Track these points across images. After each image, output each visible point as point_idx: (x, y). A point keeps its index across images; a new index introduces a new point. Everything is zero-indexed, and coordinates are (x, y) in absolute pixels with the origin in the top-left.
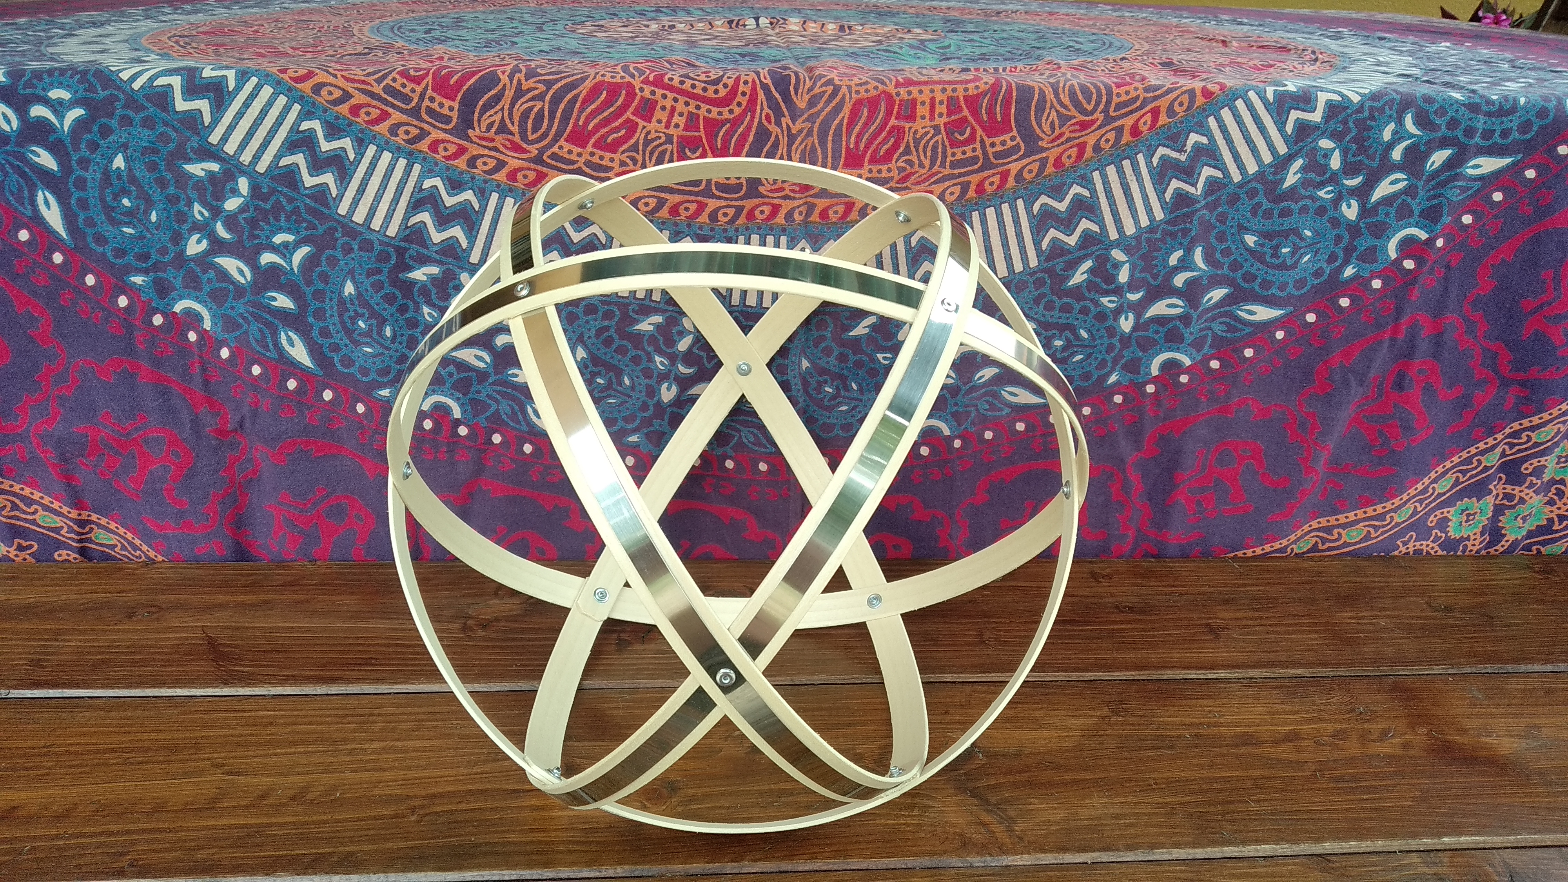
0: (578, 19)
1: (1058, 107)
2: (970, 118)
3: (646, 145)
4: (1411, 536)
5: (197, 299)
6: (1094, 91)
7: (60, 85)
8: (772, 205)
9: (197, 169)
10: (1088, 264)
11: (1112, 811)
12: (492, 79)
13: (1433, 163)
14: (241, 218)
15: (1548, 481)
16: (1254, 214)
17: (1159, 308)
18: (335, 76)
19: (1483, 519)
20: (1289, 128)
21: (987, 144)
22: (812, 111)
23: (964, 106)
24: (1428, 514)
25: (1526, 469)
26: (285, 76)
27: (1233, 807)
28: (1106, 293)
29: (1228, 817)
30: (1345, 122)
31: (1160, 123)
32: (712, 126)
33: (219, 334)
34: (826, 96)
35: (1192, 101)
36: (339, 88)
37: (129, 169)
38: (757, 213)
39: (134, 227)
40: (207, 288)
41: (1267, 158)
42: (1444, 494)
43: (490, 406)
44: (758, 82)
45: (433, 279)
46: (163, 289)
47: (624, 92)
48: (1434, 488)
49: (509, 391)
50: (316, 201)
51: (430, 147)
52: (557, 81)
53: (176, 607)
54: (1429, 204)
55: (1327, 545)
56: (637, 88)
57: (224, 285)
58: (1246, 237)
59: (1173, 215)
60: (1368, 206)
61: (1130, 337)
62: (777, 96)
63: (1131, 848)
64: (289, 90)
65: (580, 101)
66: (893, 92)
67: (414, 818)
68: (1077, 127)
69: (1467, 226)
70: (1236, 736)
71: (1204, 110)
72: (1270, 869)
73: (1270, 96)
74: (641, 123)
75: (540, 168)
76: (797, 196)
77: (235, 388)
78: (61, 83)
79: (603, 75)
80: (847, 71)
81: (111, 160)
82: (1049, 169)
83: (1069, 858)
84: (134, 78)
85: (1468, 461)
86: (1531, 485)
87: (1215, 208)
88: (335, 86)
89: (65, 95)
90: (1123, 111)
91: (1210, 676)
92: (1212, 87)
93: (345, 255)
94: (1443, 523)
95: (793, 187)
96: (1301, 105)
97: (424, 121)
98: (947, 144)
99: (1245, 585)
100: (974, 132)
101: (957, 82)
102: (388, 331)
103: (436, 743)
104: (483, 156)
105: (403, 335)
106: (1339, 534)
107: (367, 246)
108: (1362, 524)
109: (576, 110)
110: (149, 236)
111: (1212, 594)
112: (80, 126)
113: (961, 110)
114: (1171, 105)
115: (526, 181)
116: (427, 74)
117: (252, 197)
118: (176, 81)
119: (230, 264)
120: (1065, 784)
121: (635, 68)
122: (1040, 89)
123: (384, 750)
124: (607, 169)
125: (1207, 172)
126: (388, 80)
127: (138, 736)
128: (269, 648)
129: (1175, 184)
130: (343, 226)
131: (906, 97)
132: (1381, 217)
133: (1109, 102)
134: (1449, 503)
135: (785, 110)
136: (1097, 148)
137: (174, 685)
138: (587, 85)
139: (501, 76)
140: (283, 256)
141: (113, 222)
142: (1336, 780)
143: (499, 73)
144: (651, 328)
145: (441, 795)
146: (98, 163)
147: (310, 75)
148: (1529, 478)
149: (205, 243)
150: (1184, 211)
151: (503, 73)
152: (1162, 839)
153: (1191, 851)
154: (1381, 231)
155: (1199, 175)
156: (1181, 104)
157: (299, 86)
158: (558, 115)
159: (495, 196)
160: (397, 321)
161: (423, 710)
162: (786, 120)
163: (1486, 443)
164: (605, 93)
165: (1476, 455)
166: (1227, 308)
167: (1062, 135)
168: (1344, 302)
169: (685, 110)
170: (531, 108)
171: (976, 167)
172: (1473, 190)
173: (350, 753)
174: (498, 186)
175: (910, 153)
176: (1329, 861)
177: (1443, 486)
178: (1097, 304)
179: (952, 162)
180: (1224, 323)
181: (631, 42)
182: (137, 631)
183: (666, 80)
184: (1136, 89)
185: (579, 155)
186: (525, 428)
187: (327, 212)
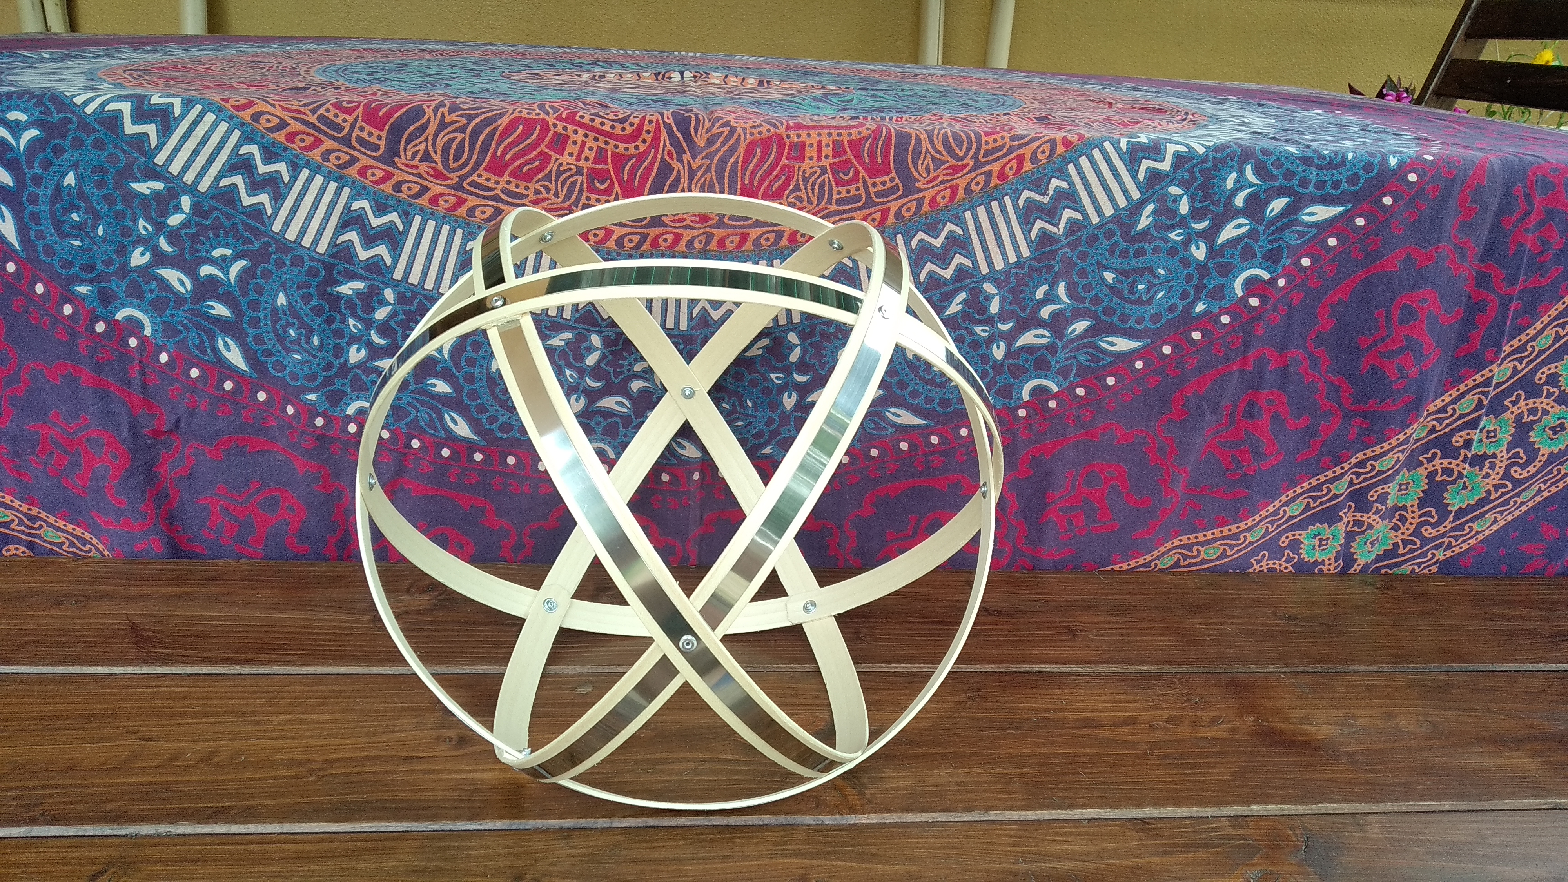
0: (516, 68)
1: (933, 153)
2: (854, 161)
3: (558, 176)
4: (1264, 555)
5: (139, 308)
6: (965, 138)
7: (18, 108)
8: (674, 234)
9: (143, 187)
10: (962, 296)
11: (956, 779)
12: (418, 112)
13: (1272, 210)
14: (182, 233)
15: (1392, 508)
16: (1112, 252)
17: (1028, 338)
18: (273, 106)
19: (1336, 545)
20: (1141, 176)
21: (869, 184)
22: (710, 150)
23: (848, 149)
24: (1279, 535)
25: (1372, 496)
26: (227, 105)
27: (1066, 778)
28: (980, 323)
29: (1061, 786)
30: (1191, 171)
31: (1024, 169)
32: (619, 160)
33: (159, 339)
34: (723, 136)
35: (1053, 149)
36: (277, 116)
37: (79, 185)
38: (661, 241)
39: (81, 240)
40: (149, 297)
41: (1122, 202)
42: (1296, 517)
43: (409, 413)
44: (661, 122)
45: (358, 293)
46: (106, 298)
47: (538, 127)
48: (1285, 511)
49: (428, 399)
50: (253, 219)
51: (359, 173)
52: (477, 115)
53: (102, 597)
54: (1270, 247)
55: (1188, 561)
56: (551, 124)
57: (164, 294)
58: (1105, 273)
59: (1038, 253)
60: (1215, 248)
61: (1002, 365)
62: (679, 135)
63: (968, 809)
64: (231, 117)
65: (498, 133)
66: (784, 135)
67: (311, 779)
68: (950, 171)
69: (1307, 268)
70: (1078, 719)
71: (1064, 158)
72: (1091, 829)
73: (1124, 146)
74: (554, 156)
75: (460, 194)
76: (697, 226)
77: (172, 391)
78: (18, 106)
79: (520, 112)
80: (745, 115)
81: (63, 177)
82: (926, 208)
83: (911, 817)
84: (87, 102)
85: (1318, 488)
86: (1377, 511)
87: (1076, 247)
88: (273, 115)
89: (22, 117)
90: (991, 157)
91: (1063, 670)
92: (1073, 138)
93: (278, 269)
94: (1295, 545)
95: (693, 218)
96: (1151, 155)
97: (354, 148)
98: (833, 182)
99: (1107, 595)
100: (857, 172)
101: (842, 128)
102: (316, 341)
103: (337, 716)
104: (407, 182)
105: (329, 344)
106: (1198, 551)
107: (298, 261)
108: (1218, 543)
109: (494, 142)
110: (95, 248)
111: (1076, 600)
112: (35, 145)
113: (845, 153)
114: (1034, 153)
115: (447, 206)
116: (358, 106)
117: (193, 214)
118: (126, 107)
119: (172, 276)
120: (916, 757)
121: (551, 107)
122: (917, 135)
123: (290, 722)
124: (522, 196)
125: (1068, 214)
126: (322, 111)
127: (58, 707)
128: (188, 633)
129: (1039, 224)
130: (277, 242)
131: (796, 139)
132: (1227, 257)
133: (978, 149)
134: (1301, 525)
135: (686, 147)
136: (968, 190)
137: (96, 664)
138: (505, 120)
139: (426, 110)
140: (222, 269)
141: (61, 235)
142: (1166, 757)
143: (425, 107)
144: (563, 343)
145: (339, 760)
146: (50, 180)
147: (250, 104)
148: (1375, 505)
149: (148, 256)
150: (1048, 249)
151: (429, 107)
152: (998, 803)
153: (1023, 813)
154: (1227, 271)
155: (1061, 217)
156: (1043, 152)
157: (239, 113)
158: (478, 146)
159: (418, 219)
160: (324, 331)
161: (329, 688)
162: (687, 157)
163: (1334, 472)
164: (521, 127)
165: (1325, 482)
166: (1090, 340)
167: (936, 177)
168: (1197, 335)
169: (595, 145)
170: (453, 139)
171: (859, 204)
172: (1310, 235)
173: (257, 723)
174: (421, 210)
175: (799, 190)
176: (1148, 823)
177: (1295, 509)
178: (971, 333)
179: (837, 199)
180: (1088, 353)
181: (559, 88)
182: (63, 617)
183: (578, 118)
184: (1003, 138)
185: (497, 183)
186: (442, 434)
187: (263, 229)
